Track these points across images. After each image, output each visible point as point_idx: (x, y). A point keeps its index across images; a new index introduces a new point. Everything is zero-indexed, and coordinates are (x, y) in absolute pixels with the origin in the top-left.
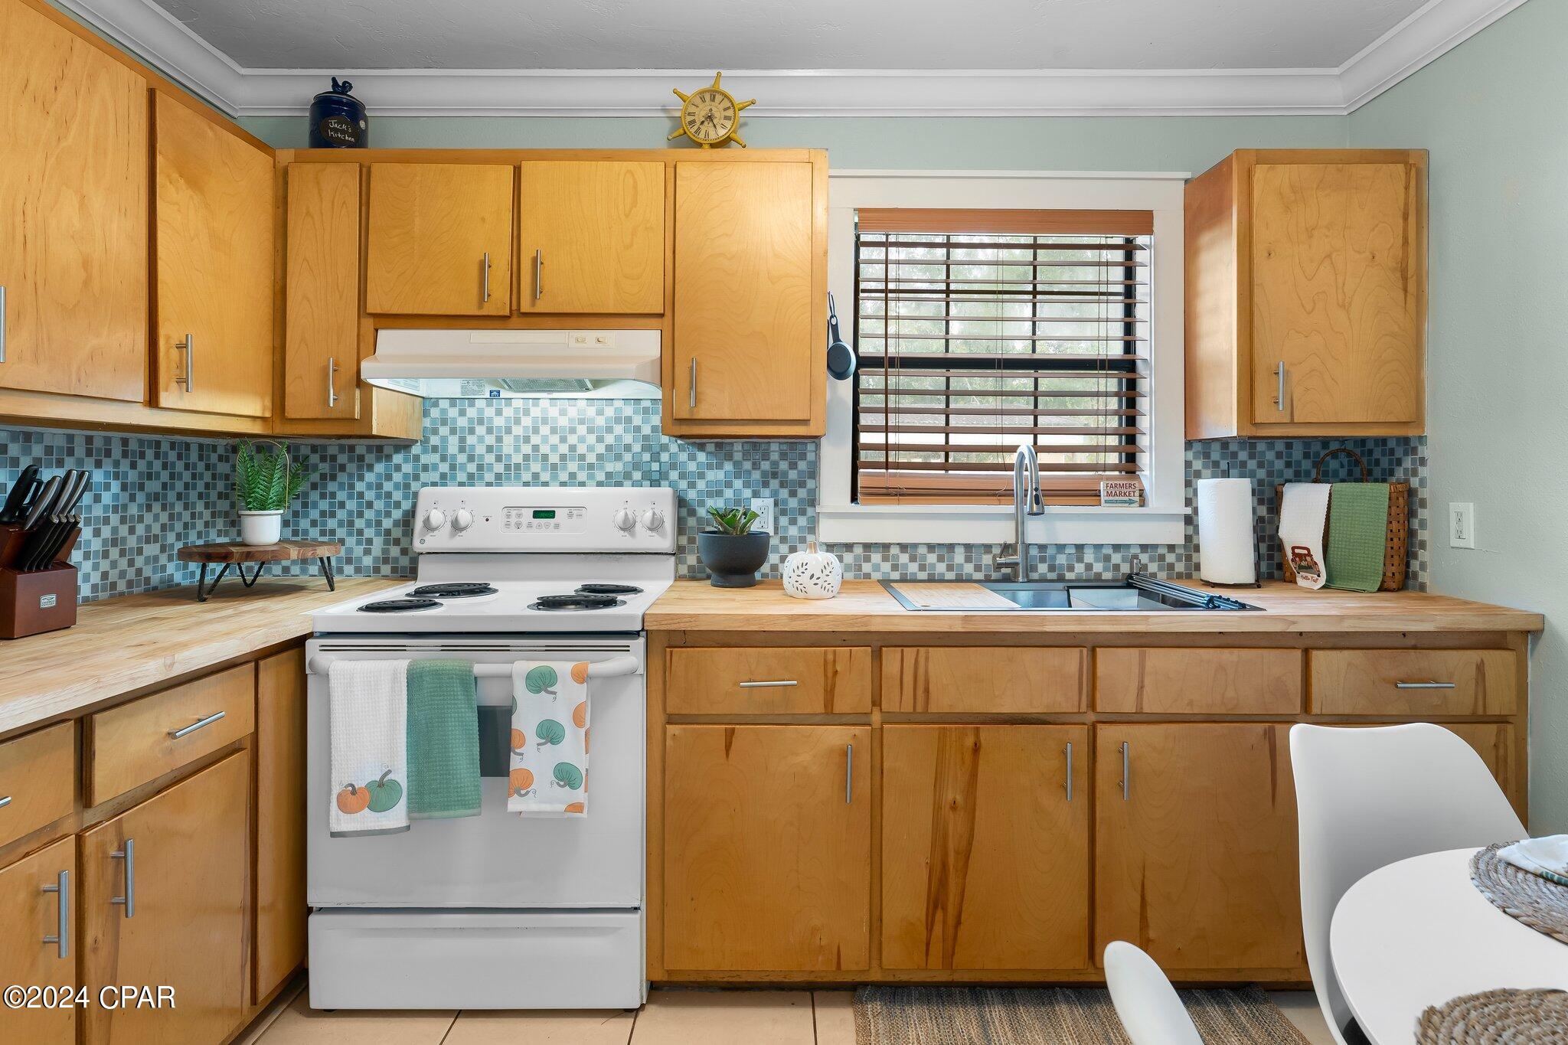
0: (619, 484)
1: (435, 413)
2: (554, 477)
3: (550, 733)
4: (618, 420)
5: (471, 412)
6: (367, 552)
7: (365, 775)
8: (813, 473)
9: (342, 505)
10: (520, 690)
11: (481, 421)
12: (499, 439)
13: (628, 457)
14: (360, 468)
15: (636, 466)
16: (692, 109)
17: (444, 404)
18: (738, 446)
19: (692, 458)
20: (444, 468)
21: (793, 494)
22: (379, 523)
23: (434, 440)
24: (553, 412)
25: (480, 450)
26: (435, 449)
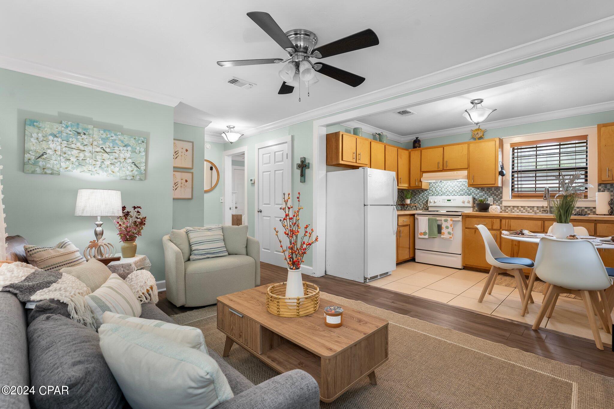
0: (463, 196)
1: (431, 185)
2: (451, 195)
3: (447, 228)
4: (462, 185)
5: (437, 184)
6: (421, 206)
7: (423, 231)
8: (501, 193)
9: (417, 199)
10: (443, 221)
11: (438, 186)
12: (442, 189)
13: (464, 191)
14: (420, 194)
15: (466, 192)
16: (474, 132)
17: (433, 183)
18: (486, 188)
19: (476, 191)
20: (433, 193)
21: (497, 197)
22: (422, 202)
23: (431, 189)
24: (451, 184)
25: (438, 190)
26: (431, 190)
